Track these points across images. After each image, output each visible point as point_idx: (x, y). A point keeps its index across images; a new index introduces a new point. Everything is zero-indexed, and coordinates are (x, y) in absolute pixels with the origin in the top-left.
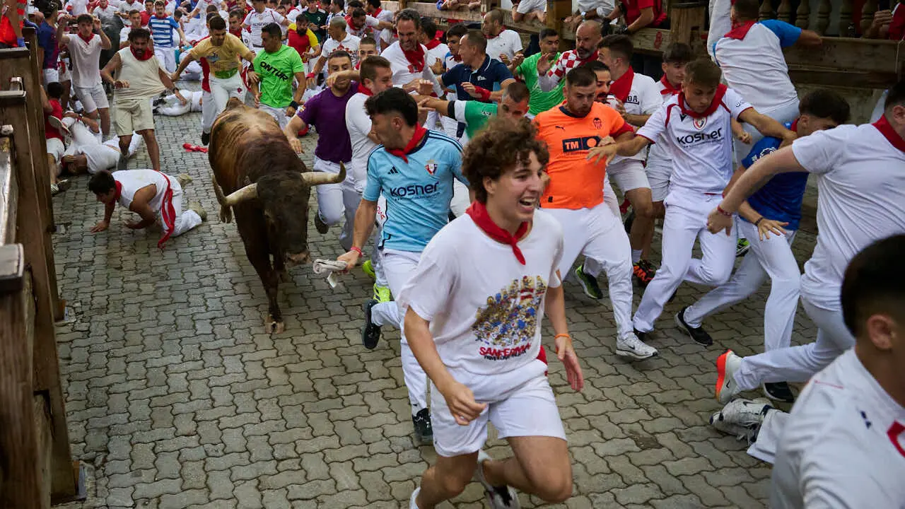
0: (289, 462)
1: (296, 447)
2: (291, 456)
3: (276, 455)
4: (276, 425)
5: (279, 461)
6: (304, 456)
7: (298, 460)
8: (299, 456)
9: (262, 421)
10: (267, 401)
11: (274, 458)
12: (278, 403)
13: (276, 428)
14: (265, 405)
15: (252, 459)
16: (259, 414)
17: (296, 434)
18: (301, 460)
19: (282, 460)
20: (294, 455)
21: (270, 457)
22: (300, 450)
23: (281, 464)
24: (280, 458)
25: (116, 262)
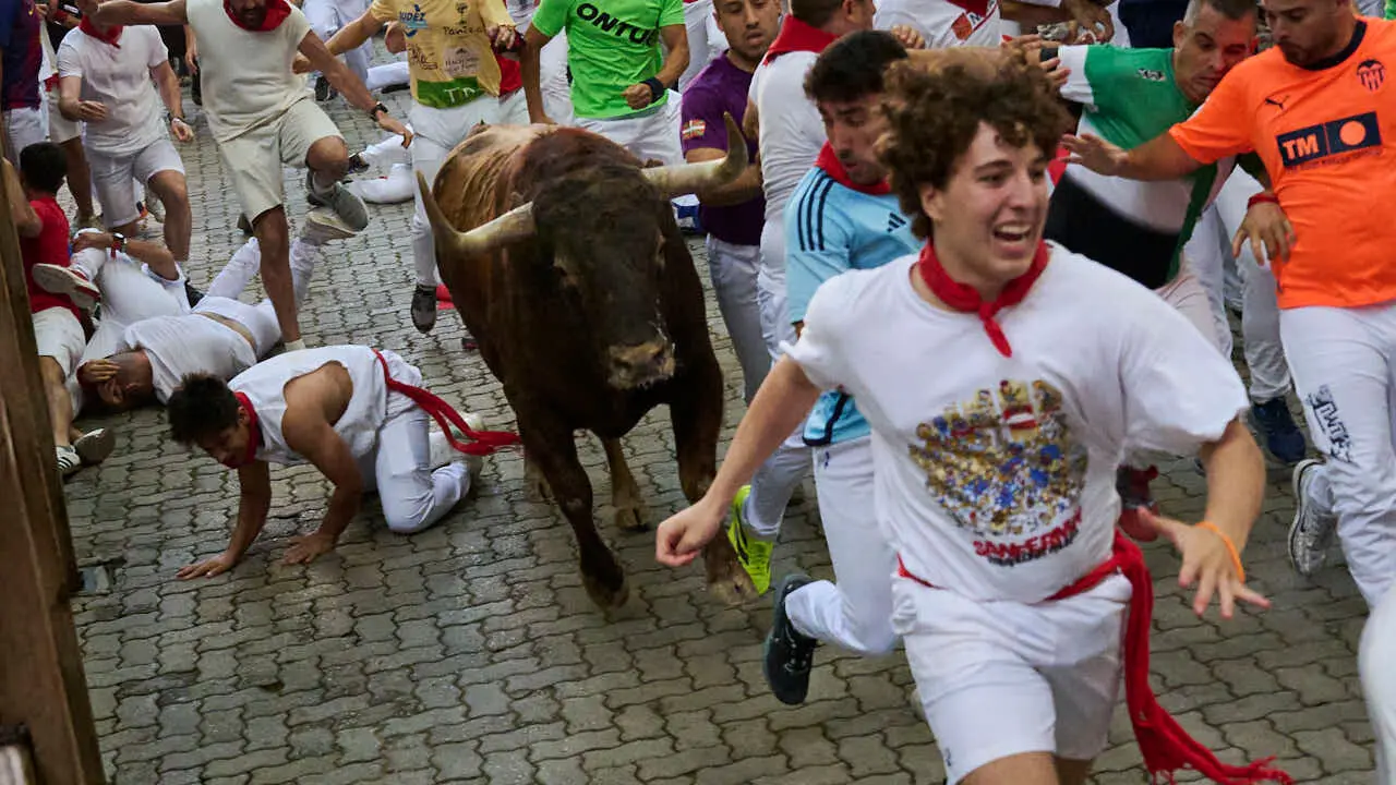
25: (264, 668)
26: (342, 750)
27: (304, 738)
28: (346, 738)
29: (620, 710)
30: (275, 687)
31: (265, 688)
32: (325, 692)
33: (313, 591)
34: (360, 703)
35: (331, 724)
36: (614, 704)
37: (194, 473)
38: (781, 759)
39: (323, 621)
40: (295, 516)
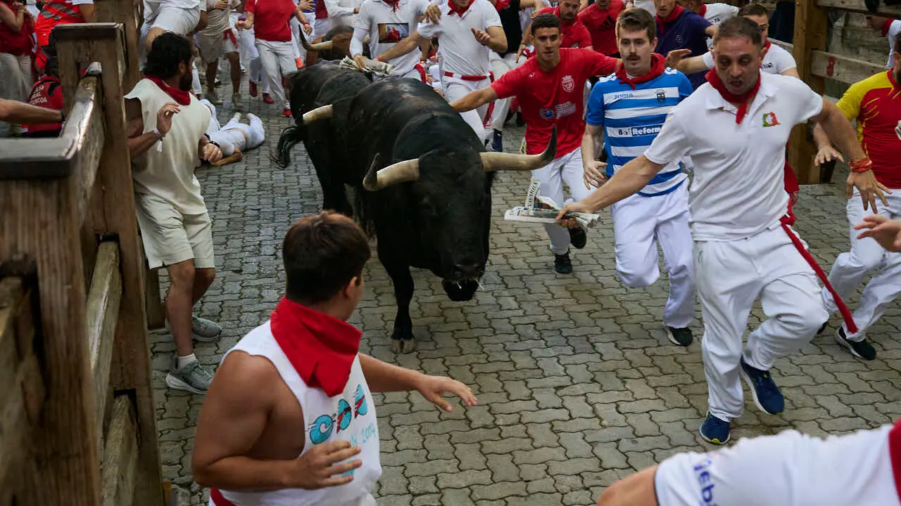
0: (427, 497)
1: (437, 480)
2: (430, 491)
3: (411, 488)
4: (415, 455)
5: (415, 495)
6: (448, 493)
7: (439, 495)
8: (440, 491)
9: (398, 450)
10: (406, 428)
11: (410, 493)
12: (419, 431)
13: (414, 459)
14: (404, 432)
15: (381, 492)
16: (395, 442)
17: (439, 466)
18: (442, 496)
19: (419, 495)
20: (435, 489)
21: (404, 491)
22: (441, 484)
23: (417, 499)
24: (417, 492)
25: (237, 264)
26: (262, 297)
27: (247, 292)
28: (265, 293)
29: (380, 294)
30: (239, 272)
31: (235, 272)
32: (259, 275)
33: (261, 238)
34: (273, 281)
35: (260, 287)
36: (378, 291)
37: (219, 189)
38: (442, 319)
39: (263, 249)
40: (259, 210)
